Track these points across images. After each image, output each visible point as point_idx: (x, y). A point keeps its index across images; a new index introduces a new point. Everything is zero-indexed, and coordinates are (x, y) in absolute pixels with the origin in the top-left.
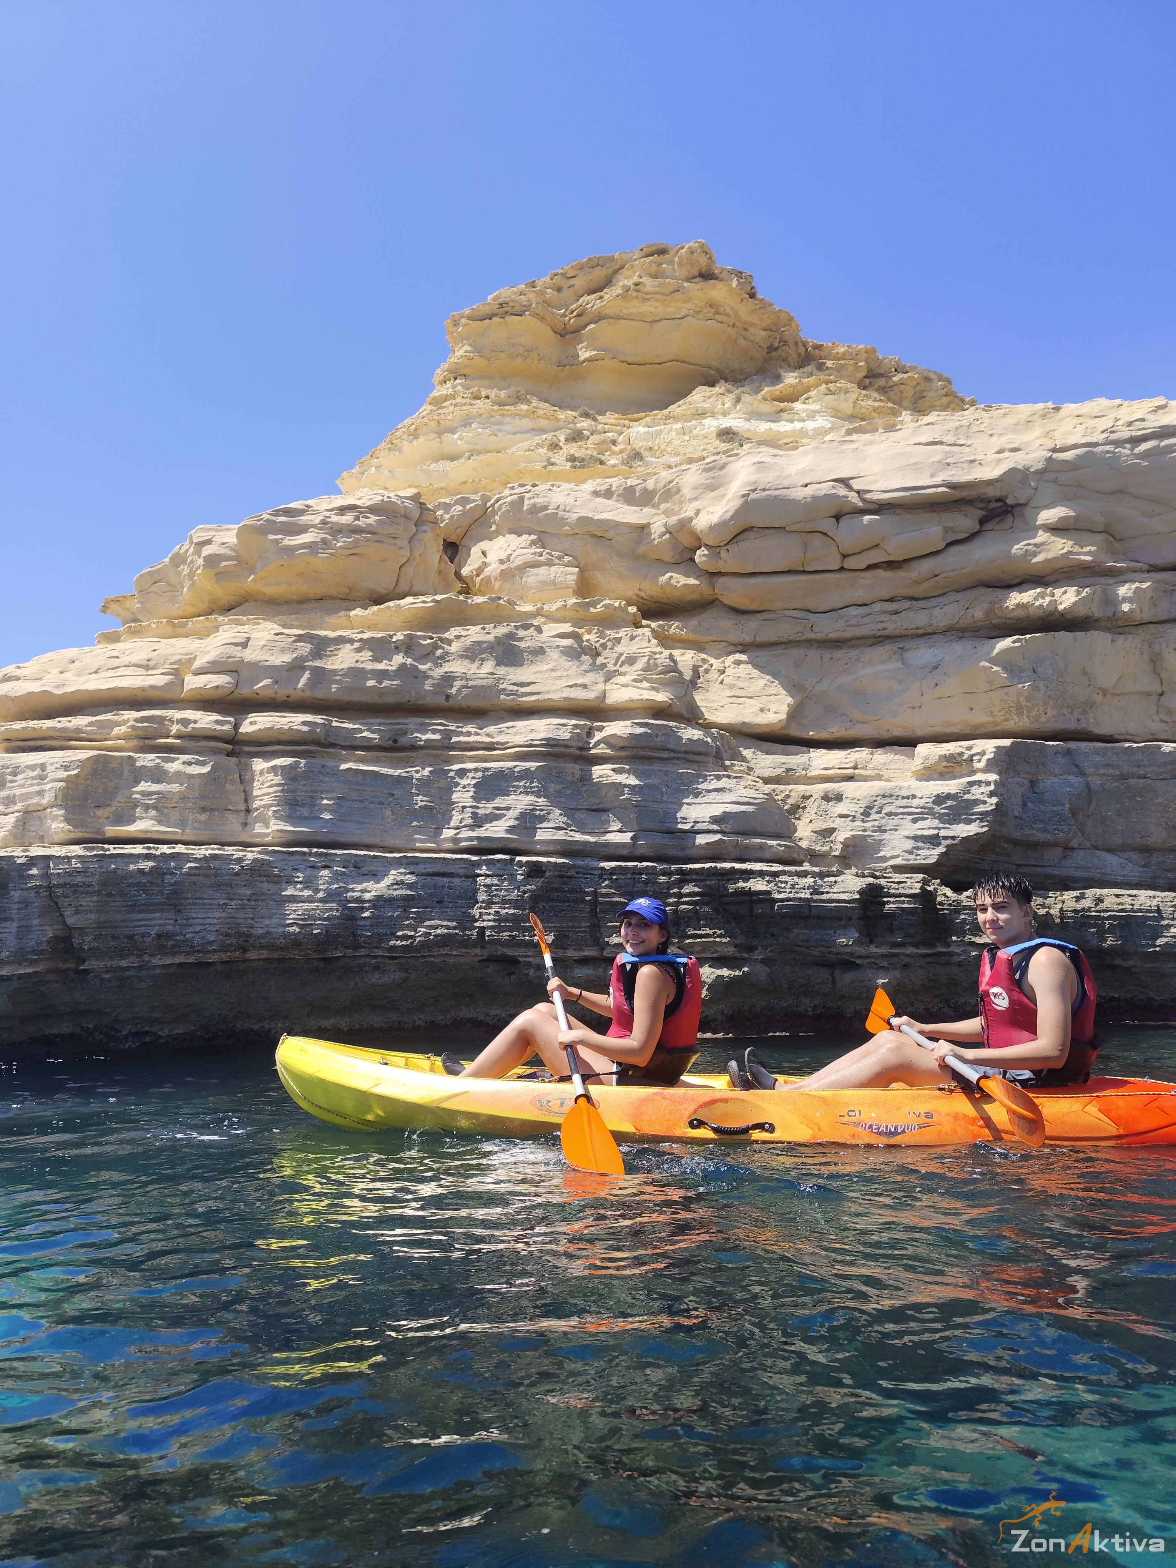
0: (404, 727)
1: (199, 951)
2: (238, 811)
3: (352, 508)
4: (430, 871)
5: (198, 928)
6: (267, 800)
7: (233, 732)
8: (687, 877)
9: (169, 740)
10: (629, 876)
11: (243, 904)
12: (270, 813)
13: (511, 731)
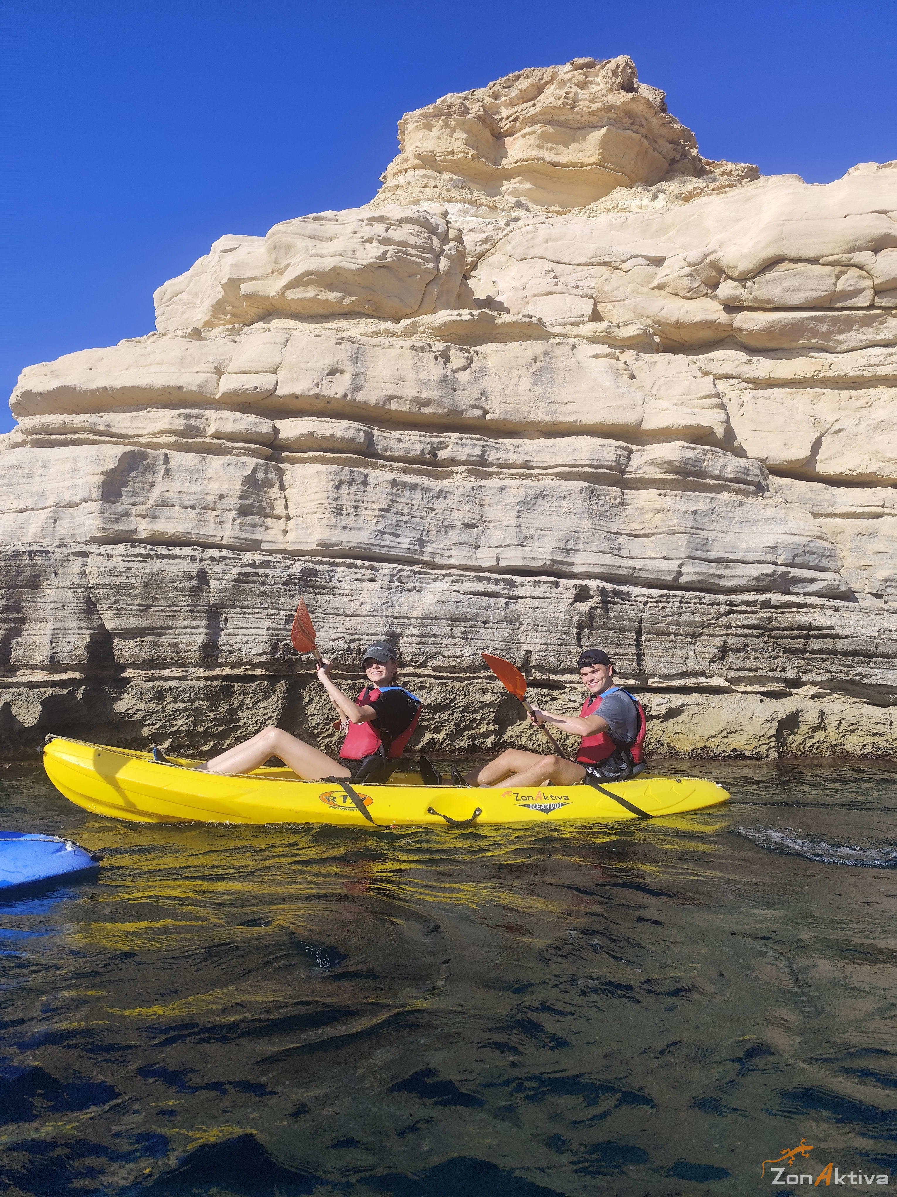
0: (446, 440)
1: (246, 664)
2: (279, 518)
3: (381, 219)
4: (476, 590)
5: (245, 639)
6: (311, 507)
7: (273, 435)
8: (736, 608)
9: (207, 440)
10: (677, 604)
11: (292, 616)
12: (315, 521)
13: (551, 450)
